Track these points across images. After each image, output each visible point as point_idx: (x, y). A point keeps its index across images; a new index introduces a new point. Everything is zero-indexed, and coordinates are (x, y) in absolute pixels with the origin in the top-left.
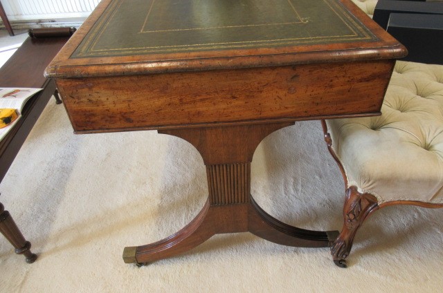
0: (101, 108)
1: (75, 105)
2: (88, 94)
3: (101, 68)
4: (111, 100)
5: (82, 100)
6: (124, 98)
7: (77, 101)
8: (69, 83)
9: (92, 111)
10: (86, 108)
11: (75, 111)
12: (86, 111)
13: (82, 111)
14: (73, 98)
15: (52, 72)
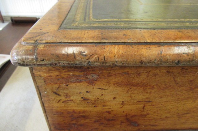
0: (99, 108)
1: (58, 105)
2: (84, 91)
3: (130, 50)
4: (119, 100)
5: (72, 98)
6: (141, 97)
7: (64, 99)
8: (55, 74)
9: (84, 112)
10: (75, 108)
11: (57, 112)
12: (74, 111)
13: (69, 113)
14: (59, 95)
15: (27, 52)
